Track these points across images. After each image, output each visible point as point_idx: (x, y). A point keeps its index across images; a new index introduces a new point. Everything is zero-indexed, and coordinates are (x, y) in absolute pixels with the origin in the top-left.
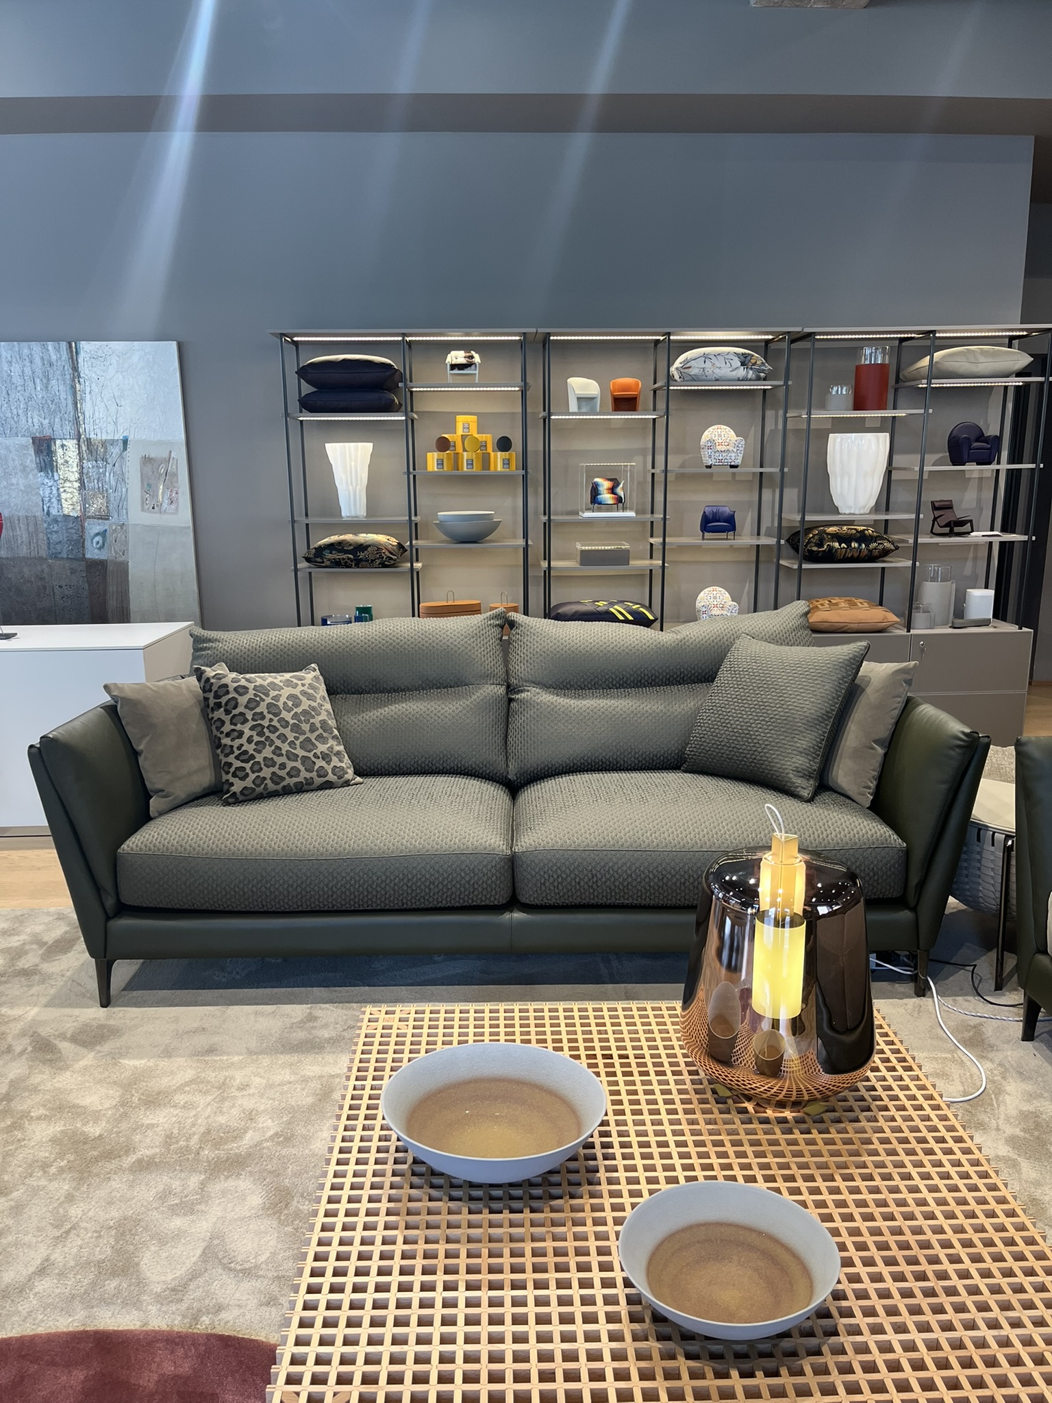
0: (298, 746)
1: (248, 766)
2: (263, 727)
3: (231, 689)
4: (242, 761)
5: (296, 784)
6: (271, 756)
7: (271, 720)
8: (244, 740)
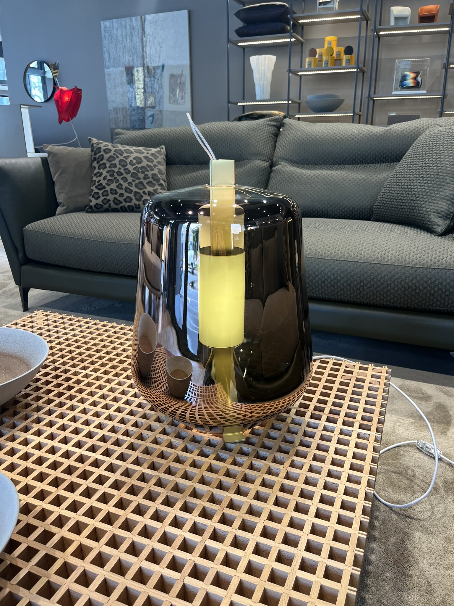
0: (134, 186)
1: (100, 192)
2: (114, 172)
3: (102, 150)
4: (99, 189)
5: (129, 206)
6: (116, 188)
7: (120, 169)
8: (101, 178)
